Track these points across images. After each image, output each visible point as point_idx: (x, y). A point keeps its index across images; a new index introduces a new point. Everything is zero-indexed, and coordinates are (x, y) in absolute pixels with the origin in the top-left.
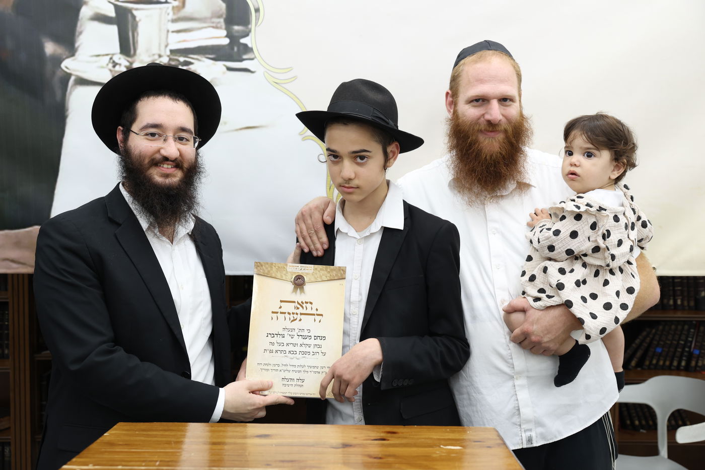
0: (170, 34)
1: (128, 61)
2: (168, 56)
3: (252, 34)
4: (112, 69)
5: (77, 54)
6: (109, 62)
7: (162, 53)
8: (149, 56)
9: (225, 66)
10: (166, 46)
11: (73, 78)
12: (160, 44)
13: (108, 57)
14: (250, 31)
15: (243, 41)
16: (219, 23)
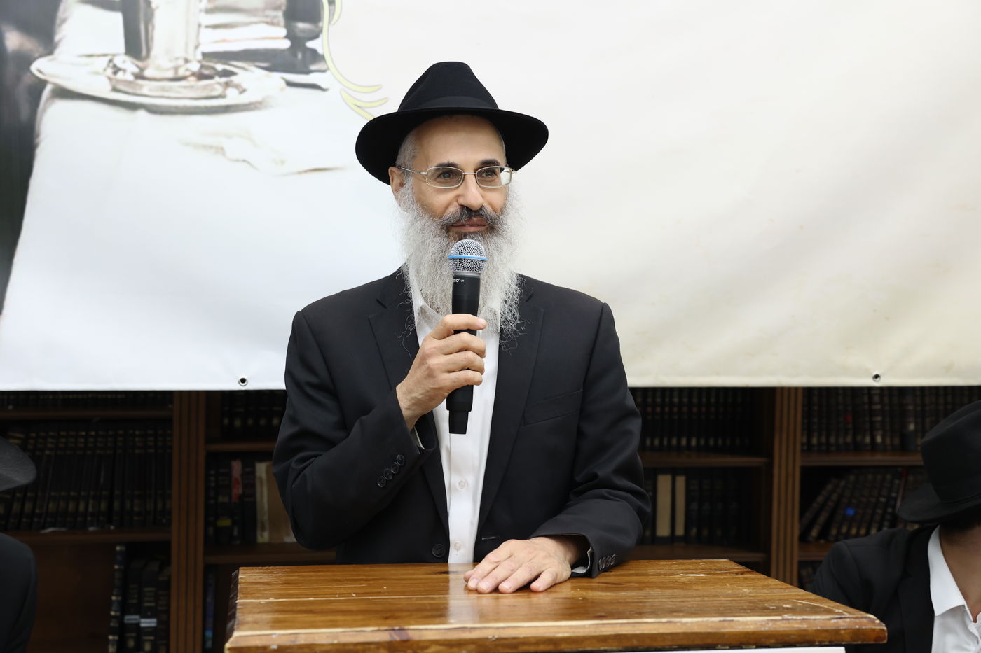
0: (203, 30)
1: (137, 66)
2: (199, 62)
3: (324, 35)
4: (112, 76)
5: (57, 52)
6: (108, 66)
7: (190, 57)
8: (171, 61)
9: (284, 79)
10: (197, 47)
11: (48, 88)
12: (187, 45)
13: (106, 59)
14: (321, 31)
15: (310, 44)
16: (275, 17)
